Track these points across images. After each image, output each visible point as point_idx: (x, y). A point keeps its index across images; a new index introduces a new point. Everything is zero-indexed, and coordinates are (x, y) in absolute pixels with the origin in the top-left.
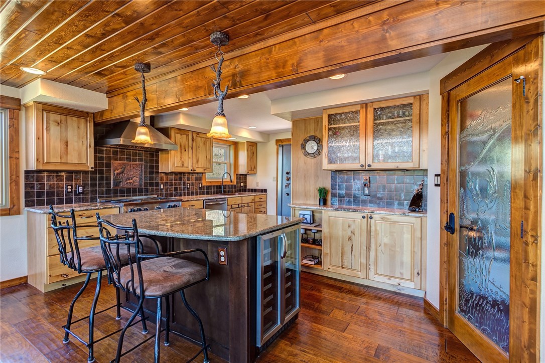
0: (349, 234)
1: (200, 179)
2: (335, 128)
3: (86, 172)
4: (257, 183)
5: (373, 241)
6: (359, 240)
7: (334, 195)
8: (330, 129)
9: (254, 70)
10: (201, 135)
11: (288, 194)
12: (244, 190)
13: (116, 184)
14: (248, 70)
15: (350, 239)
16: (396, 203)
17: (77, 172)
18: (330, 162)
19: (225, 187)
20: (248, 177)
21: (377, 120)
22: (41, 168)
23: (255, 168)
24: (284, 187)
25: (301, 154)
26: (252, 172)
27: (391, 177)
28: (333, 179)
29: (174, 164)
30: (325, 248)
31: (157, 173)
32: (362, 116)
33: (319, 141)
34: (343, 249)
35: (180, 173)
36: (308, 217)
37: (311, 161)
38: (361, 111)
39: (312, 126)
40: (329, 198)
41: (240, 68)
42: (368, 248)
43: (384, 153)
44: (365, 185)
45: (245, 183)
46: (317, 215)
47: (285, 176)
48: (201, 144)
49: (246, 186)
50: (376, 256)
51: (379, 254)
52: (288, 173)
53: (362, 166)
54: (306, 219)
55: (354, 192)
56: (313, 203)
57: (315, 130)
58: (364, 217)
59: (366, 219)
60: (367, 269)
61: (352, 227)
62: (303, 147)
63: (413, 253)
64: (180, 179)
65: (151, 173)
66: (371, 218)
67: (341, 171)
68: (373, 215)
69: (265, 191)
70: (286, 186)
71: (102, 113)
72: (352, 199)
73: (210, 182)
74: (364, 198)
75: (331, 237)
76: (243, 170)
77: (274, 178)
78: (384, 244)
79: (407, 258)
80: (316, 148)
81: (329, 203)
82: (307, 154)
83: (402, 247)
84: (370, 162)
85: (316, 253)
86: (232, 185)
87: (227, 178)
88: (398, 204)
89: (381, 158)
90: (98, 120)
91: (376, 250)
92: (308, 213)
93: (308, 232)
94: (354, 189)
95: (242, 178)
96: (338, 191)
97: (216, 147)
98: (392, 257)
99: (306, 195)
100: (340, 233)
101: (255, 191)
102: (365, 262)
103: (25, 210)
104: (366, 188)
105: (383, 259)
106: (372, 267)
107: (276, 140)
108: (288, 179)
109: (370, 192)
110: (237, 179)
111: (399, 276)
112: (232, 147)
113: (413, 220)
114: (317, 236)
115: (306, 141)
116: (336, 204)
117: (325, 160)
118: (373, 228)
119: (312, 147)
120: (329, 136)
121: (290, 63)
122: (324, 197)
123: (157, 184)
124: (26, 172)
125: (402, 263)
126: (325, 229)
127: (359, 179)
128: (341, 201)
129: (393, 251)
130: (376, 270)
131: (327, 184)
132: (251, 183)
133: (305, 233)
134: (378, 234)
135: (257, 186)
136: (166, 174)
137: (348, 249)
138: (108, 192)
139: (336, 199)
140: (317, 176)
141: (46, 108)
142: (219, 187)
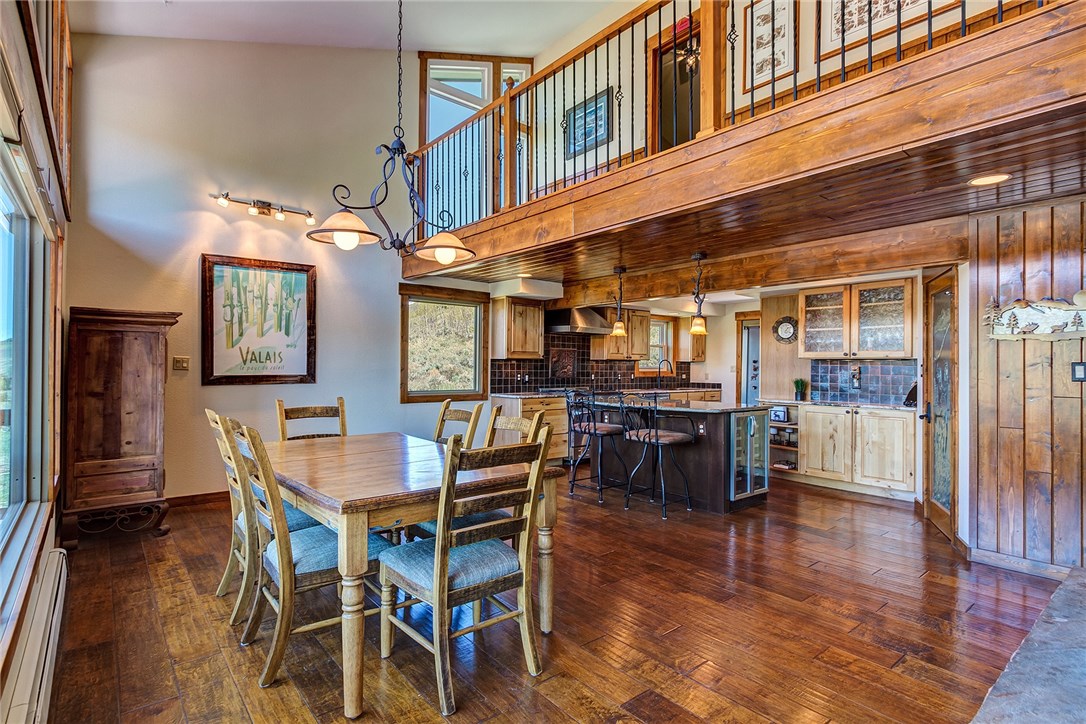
0: (831, 430)
1: (633, 368)
2: (814, 311)
3: (536, 361)
4: (707, 375)
5: (859, 439)
6: (843, 437)
7: (815, 388)
8: (807, 312)
9: (727, 276)
10: (638, 313)
11: (755, 388)
12: (686, 384)
13: (553, 374)
14: (721, 276)
15: (832, 437)
16: (892, 397)
17: (524, 360)
18: (809, 348)
19: (662, 380)
20: (692, 366)
21: (865, 302)
22: (510, 357)
23: (703, 353)
24: (750, 378)
25: (772, 338)
26: (700, 359)
27: (886, 366)
28: (814, 369)
29: (609, 351)
30: (802, 449)
31: (589, 360)
32: (845, 298)
33: (795, 324)
34: (823, 449)
35: (611, 361)
36: (781, 415)
37: (785, 347)
38: (844, 294)
39: (787, 305)
40: (809, 391)
41: (713, 273)
42: (854, 447)
43: (873, 339)
44: (854, 376)
45: (688, 375)
46: (793, 412)
47: (751, 365)
48: (638, 324)
49: (688, 378)
50: (863, 456)
51: (867, 454)
52: (755, 362)
53: (846, 354)
54: (778, 416)
55: (839, 384)
56: (789, 398)
57: (791, 310)
58: (848, 412)
59: (850, 415)
60: (852, 471)
61: (834, 424)
62: (775, 330)
63: (906, 451)
64: (611, 368)
65: (583, 361)
66: (856, 413)
67: (824, 361)
68: (859, 410)
69: (719, 386)
70: (752, 378)
71: (556, 301)
72: (838, 393)
73: (644, 373)
74: (853, 391)
75: (808, 436)
76: (686, 354)
77: (732, 367)
78: (873, 442)
79: (898, 457)
80: (792, 331)
81: (809, 397)
82: (780, 339)
83: (893, 445)
84: (855, 349)
85: (792, 458)
86: (670, 377)
87: (664, 368)
88: (896, 399)
89: (869, 345)
90: (550, 308)
91: (863, 449)
92: (781, 408)
93: (782, 433)
94: (839, 380)
95: (684, 367)
96: (820, 384)
97: (653, 325)
98: (882, 457)
99: (779, 389)
100: (820, 431)
101: (703, 385)
102: (850, 463)
103: (491, 396)
104: (855, 380)
105: (871, 459)
106: (858, 469)
107: (736, 313)
108: (756, 369)
109: (860, 384)
110: (677, 368)
111: (889, 477)
112: (671, 325)
113: (906, 414)
114: (793, 438)
115: (779, 323)
116: (818, 399)
117: (801, 348)
118: (859, 425)
119: (785, 330)
120: (807, 320)
121: (759, 273)
122: (801, 391)
123: (588, 375)
124: (492, 360)
125: (893, 463)
126: (801, 427)
127: (847, 370)
128: (824, 396)
129: (882, 449)
130: (862, 472)
131: (807, 377)
132: (697, 374)
133: (778, 434)
134: (865, 431)
135: (707, 379)
136: (597, 361)
137: (829, 448)
138: (547, 380)
139: (818, 395)
140: (793, 366)
141: (515, 301)
142: (653, 379)
